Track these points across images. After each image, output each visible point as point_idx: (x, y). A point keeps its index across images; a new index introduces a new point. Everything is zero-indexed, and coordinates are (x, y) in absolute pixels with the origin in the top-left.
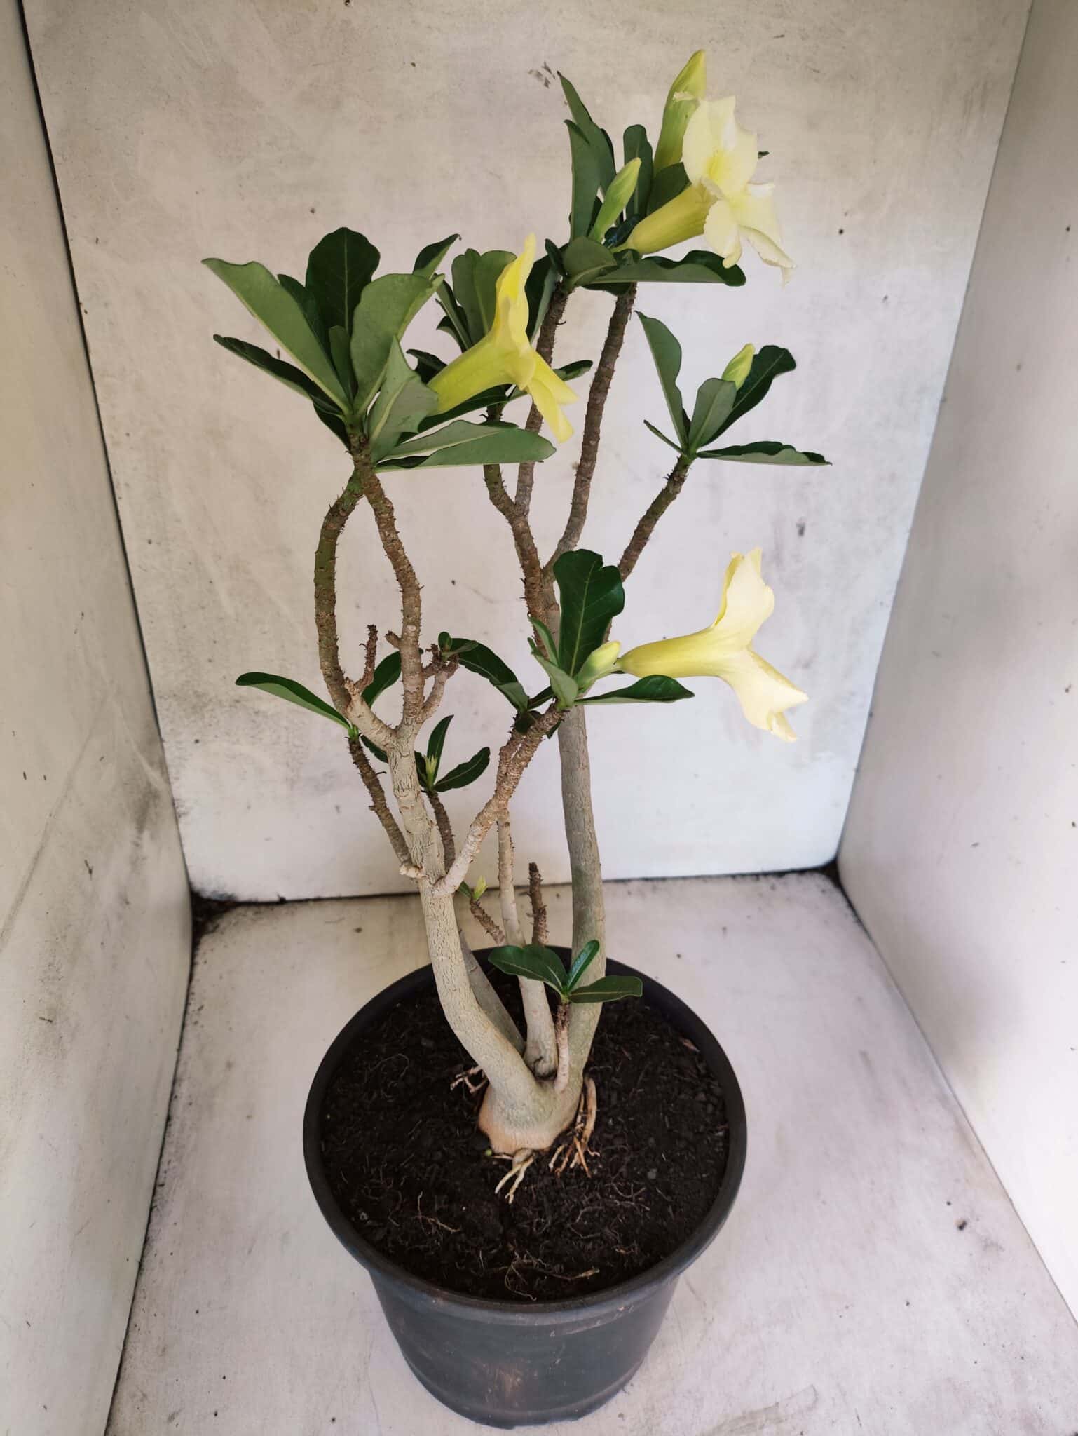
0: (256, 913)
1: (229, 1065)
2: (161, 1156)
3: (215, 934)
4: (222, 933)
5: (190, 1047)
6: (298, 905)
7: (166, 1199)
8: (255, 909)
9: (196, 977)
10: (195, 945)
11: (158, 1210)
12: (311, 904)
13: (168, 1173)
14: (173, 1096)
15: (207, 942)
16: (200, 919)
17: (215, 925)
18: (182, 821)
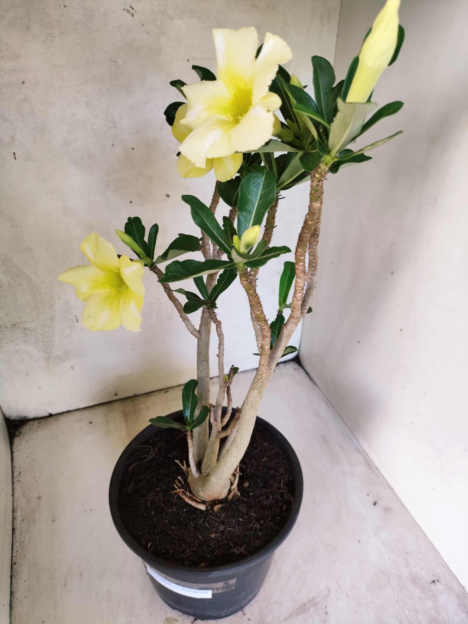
0: (39, 423)
1: (39, 498)
2: (12, 549)
3: (21, 436)
4: (24, 435)
5: (18, 493)
6: (58, 416)
7: (18, 570)
8: (38, 421)
9: (15, 458)
10: (11, 443)
11: (15, 577)
12: (65, 414)
13: (17, 557)
14: (14, 518)
15: (17, 441)
16: (12, 430)
17: (19, 432)
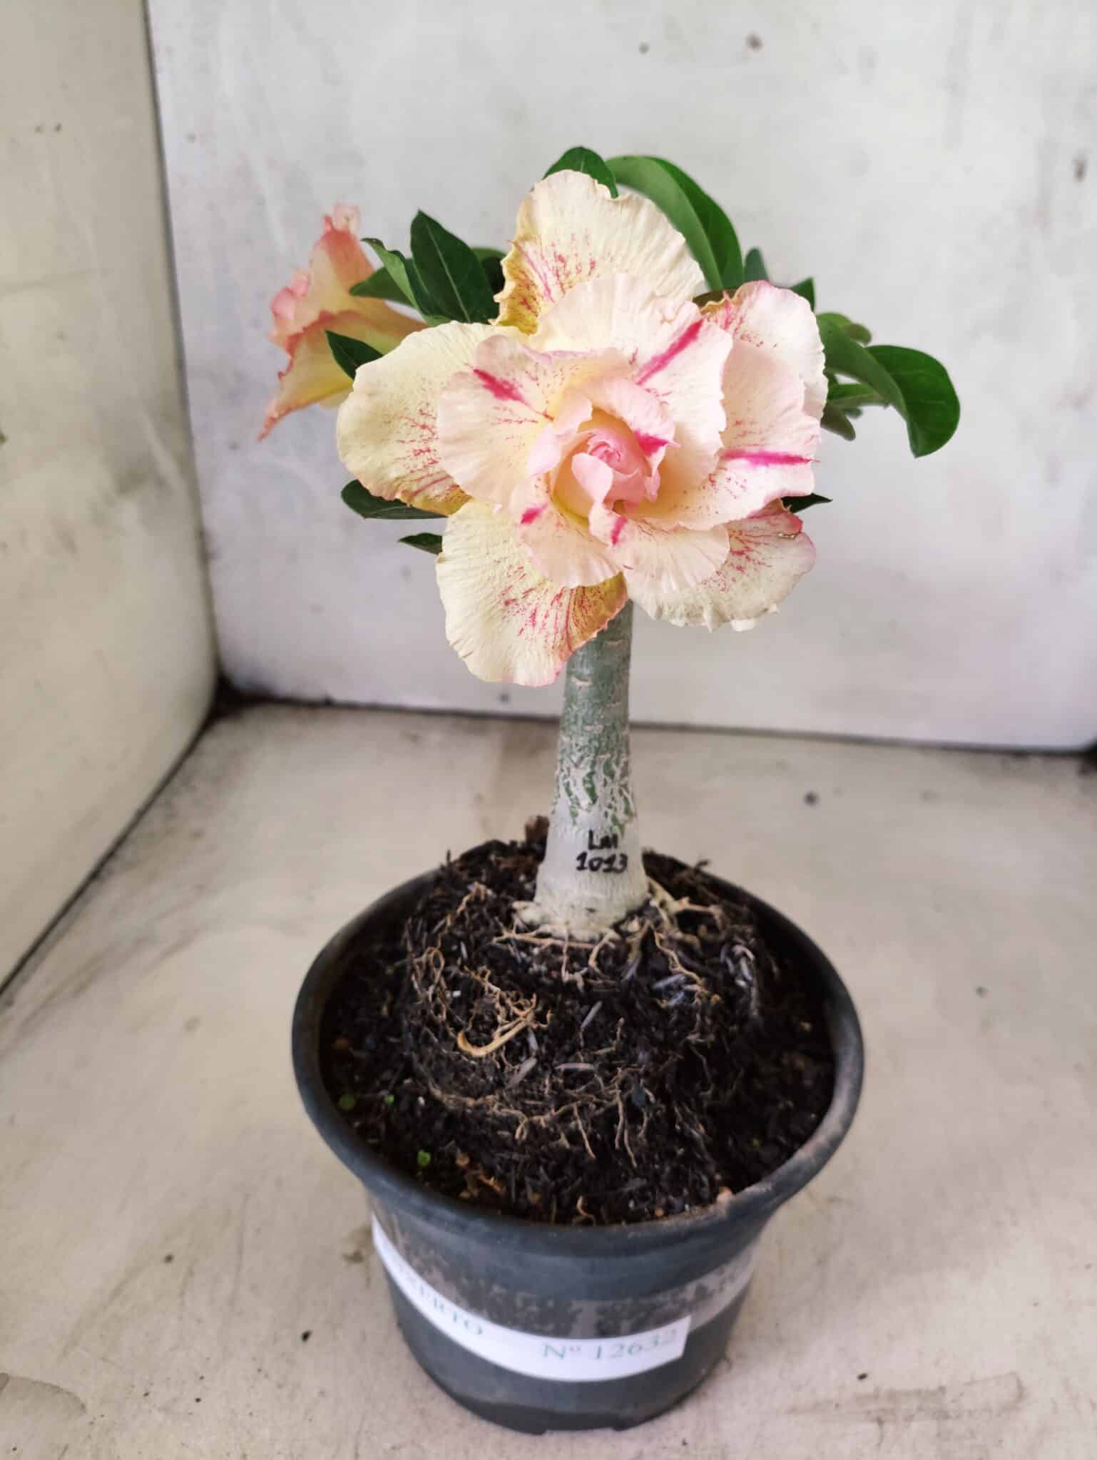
4: (245, 723)
6: (344, 708)
8: (293, 706)
10: (207, 726)
15: (222, 727)
16: (221, 706)
17: (239, 714)
18: (215, 565)
